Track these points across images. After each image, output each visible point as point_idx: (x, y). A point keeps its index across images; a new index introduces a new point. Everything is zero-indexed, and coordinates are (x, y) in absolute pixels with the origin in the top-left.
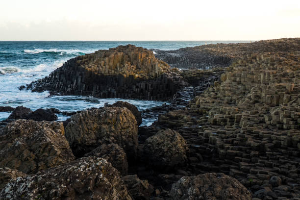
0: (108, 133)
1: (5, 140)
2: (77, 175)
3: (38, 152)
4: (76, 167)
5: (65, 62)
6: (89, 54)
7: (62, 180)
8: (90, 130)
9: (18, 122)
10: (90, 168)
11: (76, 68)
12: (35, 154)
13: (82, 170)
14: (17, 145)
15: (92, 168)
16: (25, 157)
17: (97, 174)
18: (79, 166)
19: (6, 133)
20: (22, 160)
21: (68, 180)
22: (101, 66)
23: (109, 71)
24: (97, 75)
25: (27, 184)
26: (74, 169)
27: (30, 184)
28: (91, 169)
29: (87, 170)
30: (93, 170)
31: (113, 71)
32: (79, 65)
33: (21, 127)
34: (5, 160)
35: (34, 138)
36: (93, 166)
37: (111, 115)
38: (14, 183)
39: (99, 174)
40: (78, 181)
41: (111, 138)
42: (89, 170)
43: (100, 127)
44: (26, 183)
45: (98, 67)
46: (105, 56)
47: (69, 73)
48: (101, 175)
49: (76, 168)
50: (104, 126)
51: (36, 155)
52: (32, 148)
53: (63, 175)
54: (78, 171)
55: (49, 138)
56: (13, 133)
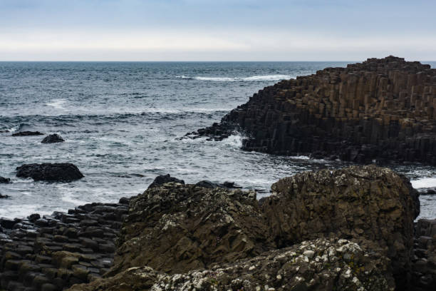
0: (351, 219)
1: (140, 221)
2: (297, 269)
3: (207, 243)
4: (294, 254)
5: (255, 94)
6: (305, 77)
7: (266, 276)
8: (312, 213)
9: (166, 187)
10: (325, 257)
11: (276, 106)
12: (202, 246)
13: (307, 260)
14: (165, 228)
15: (328, 257)
16: (181, 252)
17: (338, 269)
18: (301, 252)
19: (143, 207)
20: (175, 258)
21: (279, 277)
22: (329, 100)
23: (346, 112)
24: (320, 119)
25: (194, 282)
26: (290, 258)
27: (201, 282)
28: (326, 259)
29: (317, 259)
30: (329, 261)
31: (355, 112)
32: (284, 98)
33: (172, 195)
34: (142, 255)
35: (201, 215)
36: (331, 253)
37: (356, 182)
38: (166, 283)
39: (343, 270)
40: (300, 279)
41: (357, 230)
42: (321, 261)
43: (333, 206)
44: (191, 282)
45: (322, 102)
46: (338, 81)
47: (262, 115)
48: (348, 272)
49: (294, 256)
50: (342, 206)
51: (204, 249)
52: (196, 235)
53: (268, 267)
54: (299, 260)
55: (231, 215)
56: (156, 209)
